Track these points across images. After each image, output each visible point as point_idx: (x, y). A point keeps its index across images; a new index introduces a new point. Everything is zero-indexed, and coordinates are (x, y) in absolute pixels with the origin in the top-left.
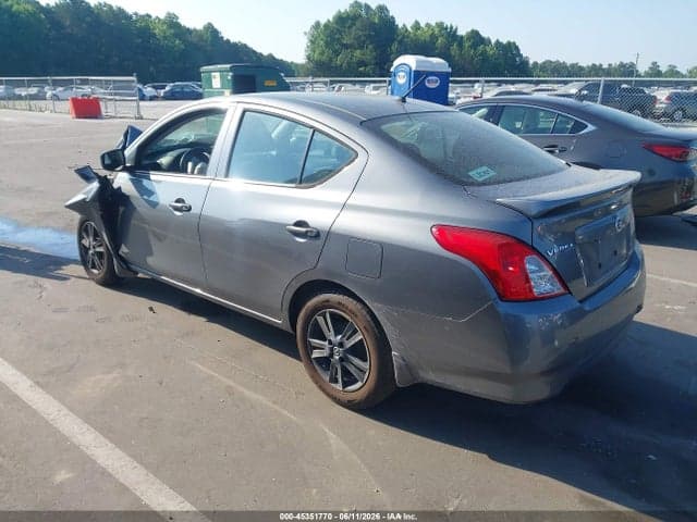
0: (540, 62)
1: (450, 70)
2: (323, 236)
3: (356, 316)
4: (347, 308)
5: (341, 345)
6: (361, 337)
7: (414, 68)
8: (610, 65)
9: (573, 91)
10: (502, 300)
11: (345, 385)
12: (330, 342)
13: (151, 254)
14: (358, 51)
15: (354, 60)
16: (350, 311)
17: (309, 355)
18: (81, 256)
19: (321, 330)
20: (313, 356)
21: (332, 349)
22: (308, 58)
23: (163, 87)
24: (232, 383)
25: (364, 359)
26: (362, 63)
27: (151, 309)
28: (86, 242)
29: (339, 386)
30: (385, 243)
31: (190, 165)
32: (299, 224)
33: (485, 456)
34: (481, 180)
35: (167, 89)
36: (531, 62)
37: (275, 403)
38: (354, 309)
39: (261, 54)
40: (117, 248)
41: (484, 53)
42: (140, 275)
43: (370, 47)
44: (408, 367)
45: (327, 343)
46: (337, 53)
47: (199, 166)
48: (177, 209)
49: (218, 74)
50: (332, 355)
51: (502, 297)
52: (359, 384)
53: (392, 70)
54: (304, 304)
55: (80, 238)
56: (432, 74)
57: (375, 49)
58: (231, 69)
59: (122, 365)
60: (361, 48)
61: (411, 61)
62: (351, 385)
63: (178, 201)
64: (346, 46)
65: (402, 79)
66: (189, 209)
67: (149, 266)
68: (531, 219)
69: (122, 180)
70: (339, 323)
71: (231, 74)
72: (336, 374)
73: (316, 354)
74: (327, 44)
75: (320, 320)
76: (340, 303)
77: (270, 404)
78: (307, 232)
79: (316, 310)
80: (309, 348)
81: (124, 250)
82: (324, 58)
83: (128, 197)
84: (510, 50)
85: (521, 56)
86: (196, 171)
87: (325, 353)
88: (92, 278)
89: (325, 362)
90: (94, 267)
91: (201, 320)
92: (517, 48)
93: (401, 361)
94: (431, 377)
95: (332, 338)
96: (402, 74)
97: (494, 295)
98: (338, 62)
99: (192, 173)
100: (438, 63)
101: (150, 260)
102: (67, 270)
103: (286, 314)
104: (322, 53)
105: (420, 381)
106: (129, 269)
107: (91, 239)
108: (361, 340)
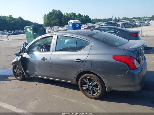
0: (93, 19)
1: (80, 23)
2: (84, 62)
3: (95, 78)
4: (92, 77)
5: (91, 85)
6: (96, 83)
7: (73, 23)
8: (107, 19)
9: (104, 24)
10: (131, 70)
11: (93, 94)
12: (88, 85)
13: (36, 71)
14: (55, 20)
15: (55, 22)
16: (93, 77)
17: (82, 89)
18: (14, 74)
19: (85, 82)
20: (84, 89)
21: (89, 87)
22: (44, 22)
23: (11, 32)
24: (65, 98)
25: (98, 87)
26: (56, 23)
27: (36, 84)
28: (15, 71)
29: (91, 94)
30: (101, 61)
31: (41, 49)
32: (77, 59)
33: (128, 104)
34: (118, 45)
35: (12, 32)
36: (92, 19)
37: (77, 101)
38: (94, 77)
39: (33, 23)
40: (25, 71)
41: (82, 18)
42: (31, 77)
43: (58, 19)
44: (109, 88)
45: (87, 85)
46: (50, 21)
47: (44, 49)
48: (43, 60)
49: (29, 28)
50: (89, 88)
51: (131, 69)
52: (97, 93)
53: (68, 23)
54: (80, 77)
55: (13, 70)
56: (77, 24)
57: (59, 19)
58: (32, 27)
59: (37, 99)
60: (56, 19)
61: (72, 21)
62: (94, 94)
63: (43, 58)
64: (52, 19)
65: (71, 26)
66: (47, 59)
67: (35, 74)
68: (133, 52)
69: (25, 55)
70: (90, 80)
71: (32, 28)
72: (90, 92)
73: (84, 88)
74: (48, 19)
75: (85, 80)
76: (90, 76)
77: (76, 102)
78: (80, 61)
79: (84, 78)
80: (82, 87)
81: (27, 71)
82: (48, 22)
83: (28, 59)
84: (87, 17)
85: (89, 18)
86: (43, 51)
87: (87, 88)
88: (18, 79)
89: (87, 90)
90: (18, 76)
91: (49, 85)
92: (88, 17)
93: (108, 87)
94: (115, 89)
95: (89, 84)
96: (70, 24)
97: (129, 69)
98: (51, 23)
99: (42, 51)
100: (78, 21)
101: (35, 73)
102: (10, 78)
103: (75, 80)
104: (47, 21)
105: (112, 90)
106: (29, 76)
107: (17, 70)
108: (97, 83)
